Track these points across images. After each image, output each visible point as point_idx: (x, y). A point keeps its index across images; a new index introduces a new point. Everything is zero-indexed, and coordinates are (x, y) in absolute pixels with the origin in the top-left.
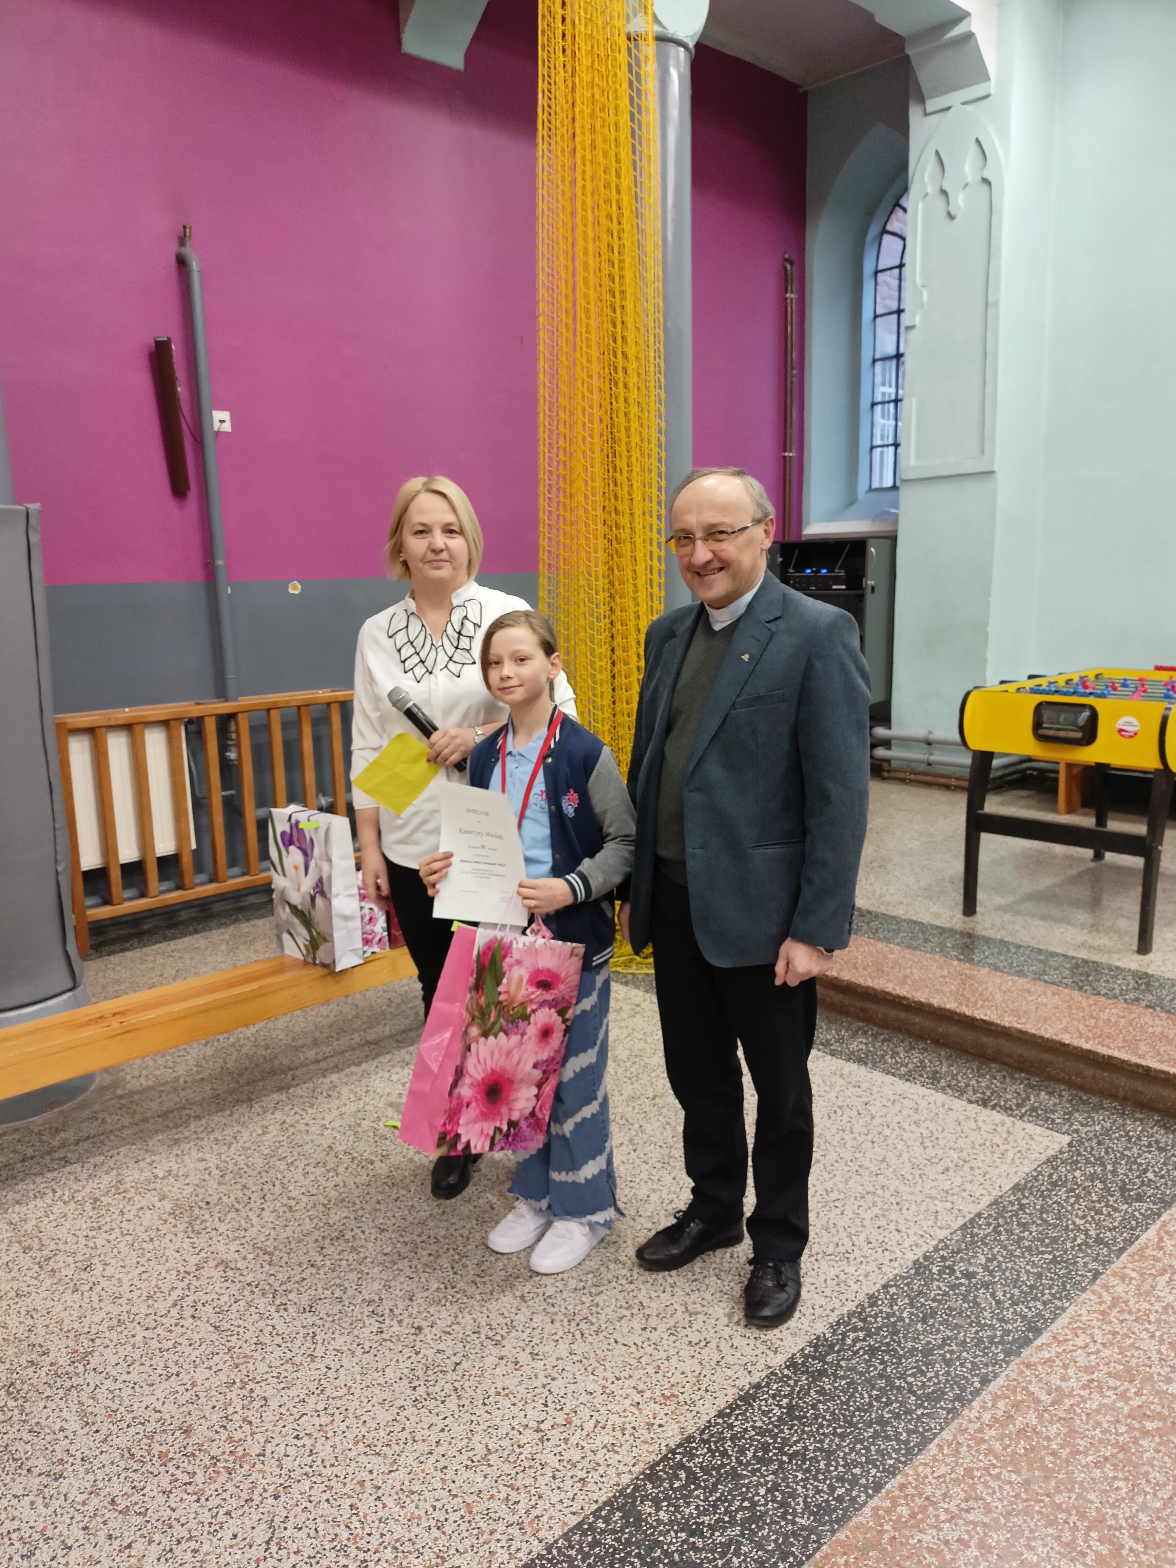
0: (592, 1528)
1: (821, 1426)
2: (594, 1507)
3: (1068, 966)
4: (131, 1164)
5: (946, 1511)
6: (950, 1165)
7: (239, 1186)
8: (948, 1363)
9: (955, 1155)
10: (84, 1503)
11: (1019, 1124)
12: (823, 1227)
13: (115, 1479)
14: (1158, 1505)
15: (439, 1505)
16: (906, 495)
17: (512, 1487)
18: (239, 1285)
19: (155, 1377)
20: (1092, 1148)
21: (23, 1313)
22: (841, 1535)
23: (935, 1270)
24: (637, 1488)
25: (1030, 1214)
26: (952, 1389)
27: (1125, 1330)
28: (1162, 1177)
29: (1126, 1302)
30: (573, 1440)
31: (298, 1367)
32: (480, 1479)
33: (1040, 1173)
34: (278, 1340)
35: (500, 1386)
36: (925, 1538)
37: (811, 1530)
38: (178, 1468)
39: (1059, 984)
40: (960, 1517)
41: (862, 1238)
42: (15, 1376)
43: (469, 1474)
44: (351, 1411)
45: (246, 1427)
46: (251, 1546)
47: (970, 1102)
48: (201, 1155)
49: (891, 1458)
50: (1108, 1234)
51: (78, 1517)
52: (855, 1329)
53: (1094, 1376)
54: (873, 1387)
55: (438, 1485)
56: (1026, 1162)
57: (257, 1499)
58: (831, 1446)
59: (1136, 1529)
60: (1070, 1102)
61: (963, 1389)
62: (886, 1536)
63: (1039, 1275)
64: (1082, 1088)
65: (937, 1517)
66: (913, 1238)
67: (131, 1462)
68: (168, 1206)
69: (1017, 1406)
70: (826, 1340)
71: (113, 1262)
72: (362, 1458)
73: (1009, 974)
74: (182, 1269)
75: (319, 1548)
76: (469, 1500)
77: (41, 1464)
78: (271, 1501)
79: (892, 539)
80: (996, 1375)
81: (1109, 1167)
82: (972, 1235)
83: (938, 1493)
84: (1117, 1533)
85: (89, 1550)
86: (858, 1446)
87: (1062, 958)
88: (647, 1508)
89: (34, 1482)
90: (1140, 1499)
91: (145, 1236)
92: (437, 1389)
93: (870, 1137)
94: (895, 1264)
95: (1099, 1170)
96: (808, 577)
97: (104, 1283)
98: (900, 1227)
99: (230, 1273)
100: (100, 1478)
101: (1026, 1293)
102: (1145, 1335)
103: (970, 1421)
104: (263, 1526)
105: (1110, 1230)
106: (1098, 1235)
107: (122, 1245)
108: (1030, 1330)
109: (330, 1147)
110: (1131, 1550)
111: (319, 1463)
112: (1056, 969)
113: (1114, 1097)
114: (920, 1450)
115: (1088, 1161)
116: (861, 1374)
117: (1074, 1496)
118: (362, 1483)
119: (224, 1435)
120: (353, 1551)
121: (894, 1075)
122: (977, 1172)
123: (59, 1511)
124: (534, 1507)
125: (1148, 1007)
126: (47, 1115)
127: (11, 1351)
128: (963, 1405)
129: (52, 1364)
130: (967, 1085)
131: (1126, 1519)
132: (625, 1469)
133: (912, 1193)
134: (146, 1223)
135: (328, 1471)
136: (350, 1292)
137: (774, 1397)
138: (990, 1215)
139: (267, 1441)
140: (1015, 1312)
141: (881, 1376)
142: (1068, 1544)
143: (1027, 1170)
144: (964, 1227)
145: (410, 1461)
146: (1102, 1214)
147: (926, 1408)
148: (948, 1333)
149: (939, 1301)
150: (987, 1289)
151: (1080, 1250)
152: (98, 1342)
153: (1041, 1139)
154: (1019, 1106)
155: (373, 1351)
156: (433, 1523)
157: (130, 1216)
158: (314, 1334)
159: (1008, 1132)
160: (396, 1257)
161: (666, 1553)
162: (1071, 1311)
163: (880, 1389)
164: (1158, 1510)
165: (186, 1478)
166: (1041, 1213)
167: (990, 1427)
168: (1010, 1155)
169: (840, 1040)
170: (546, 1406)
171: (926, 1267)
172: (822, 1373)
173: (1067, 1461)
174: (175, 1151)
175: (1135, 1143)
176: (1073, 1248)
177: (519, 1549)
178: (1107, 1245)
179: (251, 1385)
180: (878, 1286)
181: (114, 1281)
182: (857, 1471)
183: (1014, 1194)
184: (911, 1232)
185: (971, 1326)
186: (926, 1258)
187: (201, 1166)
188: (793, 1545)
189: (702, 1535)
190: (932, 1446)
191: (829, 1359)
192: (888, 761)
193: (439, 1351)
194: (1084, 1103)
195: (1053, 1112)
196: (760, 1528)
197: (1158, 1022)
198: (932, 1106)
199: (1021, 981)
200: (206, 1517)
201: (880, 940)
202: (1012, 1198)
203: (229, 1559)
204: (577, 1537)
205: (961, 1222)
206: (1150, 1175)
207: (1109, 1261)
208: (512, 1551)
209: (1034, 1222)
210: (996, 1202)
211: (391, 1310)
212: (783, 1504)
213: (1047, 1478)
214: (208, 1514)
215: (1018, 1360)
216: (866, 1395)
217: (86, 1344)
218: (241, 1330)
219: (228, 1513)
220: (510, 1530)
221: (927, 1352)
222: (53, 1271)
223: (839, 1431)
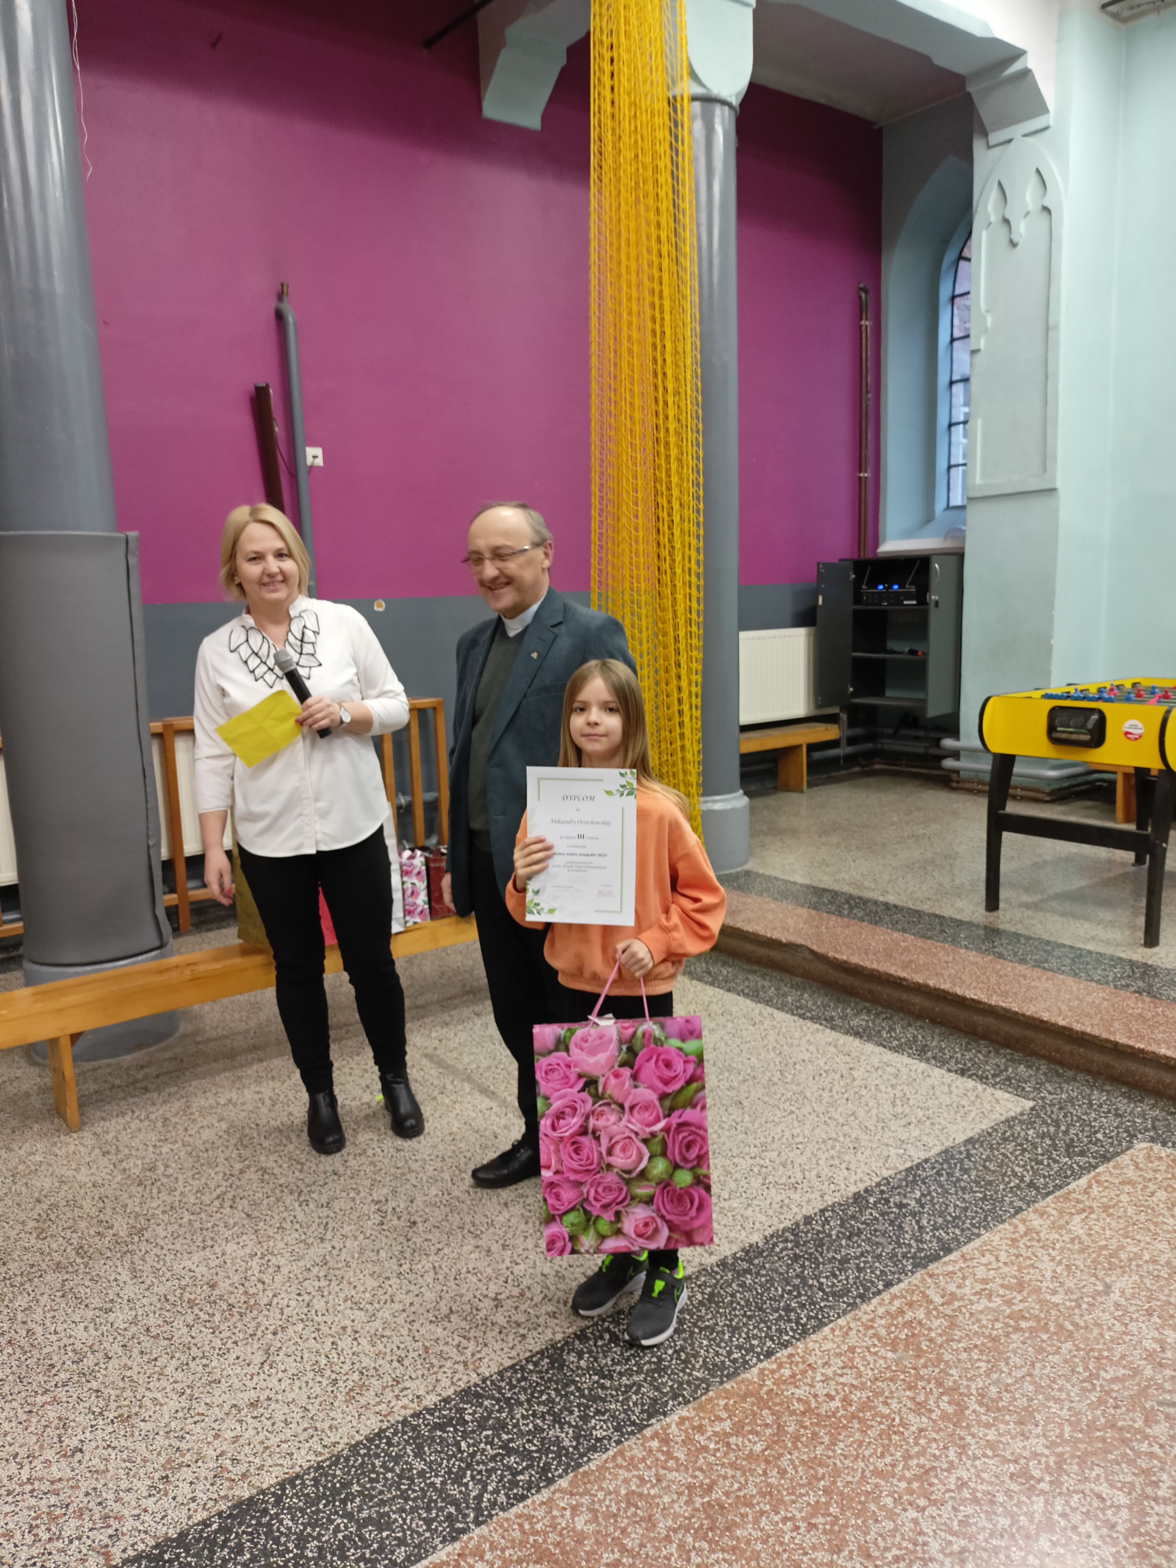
0: (523, 1369)
1: (735, 1309)
2: (528, 1354)
3: (1071, 956)
4: (199, 1094)
5: (823, 1374)
6: (914, 1120)
7: (285, 1113)
8: (860, 1270)
9: (920, 1113)
10: (125, 1329)
11: (990, 1090)
12: (781, 1163)
13: (151, 1315)
14: (1010, 1381)
15: (402, 1346)
16: (973, 513)
17: (465, 1337)
18: (272, 1186)
19: (194, 1248)
20: (1052, 1112)
21: (96, 1198)
22: (727, 1386)
23: (872, 1200)
24: (567, 1343)
25: (974, 1162)
26: (857, 1288)
27: (1029, 1254)
28: (1111, 1138)
29: (1038, 1233)
30: (523, 1308)
31: (309, 1246)
32: (439, 1330)
33: (996, 1130)
34: (297, 1226)
35: (471, 1267)
36: (798, 1391)
37: (703, 1380)
38: (201, 1310)
39: (1059, 971)
40: (832, 1379)
41: (814, 1173)
42: (84, 1242)
43: (432, 1327)
44: (346, 1278)
45: (260, 1286)
46: (249, 1365)
47: (949, 1071)
48: (258, 1089)
49: (787, 1334)
50: (1042, 1180)
51: (119, 1338)
52: (786, 1241)
53: (988, 1287)
54: (788, 1284)
55: (405, 1332)
56: (986, 1121)
57: (259, 1333)
58: (738, 1323)
59: (983, 1396)
60: (1045, 1074)
61: (867, 1289)
62: (765, 1389)
63: (966, 1209)
64: (1061, 1063)
65: (813, 1378)
66: (860, 1175)
67: (166, 1304)
68: (224, 1126)
69: (910, 1305)
70: (758, 1247)
71: (173, 1165)
72: (349, 1312)
73: (1011, 961)
74: (228, 1172)
75: (302, 1369)
76: (427, 1344)
77: (96, 1302)
78: (270, 1336)
79: (959, 556)
80: (900, 1281)
81: (1063, 1128)
82: (915, 1176)
83: (820, 1362)
84: (966, 1399)
85: (125, 1360)
86: (762, 1325)
87: (1067, 949)
88: (573, 1357)
89: (90, 1314)
90: (995, 1376)
91: (202, 1148)
92: (420, 1266)
93: (846, 1096)
94: (837, 1194)
95: (1052, 1129)
96: (880, 593)
97: (164, 1180)
98: (851, 1166)
99: (266, 1177)
100: (140, 1313)
101: (948, 1222)
102: (1046, 1258)
103: (865, 1313)
104: (261, 1352)
105: (1045, 1177)
106: (1031, 1181)
107: (183, 1153)
108: (941, 1250)
109: (368, 1087)
110: (974, 1411)
111: (313, 1312)
112: (1059, 957)
113: (1088, 1071)
114: (814, 1332)
115: (1044, 1122)
116: (782, 1274)
117: (937, 1370)
118: (344, 1328)
119: (241, 1290)
120: (328, 1373)
121: (885, 1047)
122: (937, 1126)
123: (105, 1334)
124: (479, 1352)
125: (1135, 992)
126: (136, 1055)
127: (83, 1224)
128: (864, 1301)
129: (114, 1235)
130: (951, 1057)
131: (977, 1390)
132: (561, 1330)
133: (870, 1141)
134: (204, 1137)
135: (320, 1319)
136: (362, 1195)
137: (700, 1286)
138: (937, 1161)
139: (275, 1296)
140: (934, 1236)
141: (797, 1276)
142: (919, 1404)
143: (984, 1127)
144: (909, 1170)
145: (387, 1315)
146: (1042, 1163)
147: (828, 1301)
148: (868, 1248)
149: (868, 1225)
150: (914, 1217)
151: (1011, 1191)
152: (152, 1221)
153: (1006, 1103)
154: (994, 1076)
155: (373, 1238)
156: (395, 1358)
157: (193, 1132)
158: (327, 1223)
159: (977, 1097)
160: (406, 1170)
161: (578, 1389)
162: (986, 1236)
163: (794, 1286)
164: (1008, 1385)
165: (207, 1317)
166: (985, 1161)
167: (881, 1318)
168: (973, 1114)
169: (844, 1017)
170: (506, 1282)
171: (864, 1198)
172: (749, 1271)
173: (941, 1346)
174: (237, 1085)
175: (1095, 1110)
176: (1004, 1190)
177: (460, 1379)
178: (1037, 1189)
179: (270, 1257)
180: (817, 1210)
181: (172, 1179)
182: (755, 1342)
183: (965, 1145)
184: (859, 1171)
185: (890, 1243)
186: (866, 1190)
187: (257, 1097)
188: (685, 1389)
189: (611, 1378)
190: (826, 1330)
191: (756, 1261)
192: (957, 772)
193: (426, 1240)
194: (1059, 1075)
195: (1026, 1082)
196: (660, 1376)
197: (1140, 1005)
198: (913, 1074)
199: (1021, 968)
200: (217, 1343)
201: (898, 930)
202: (963, 1149)
203: (230, 1372)
204: (509, 1374)
205: (908, 1164)
206: (1100, 1136)
207: (1034, 1202)
208: (455, 1380)
209: (976, 1168)
210: (946, 1151)
211: (394, 1209)
212: (686, 1362)
213: (919, 1357)
214: (219, 1342)
215: (923, 1271)
216: (780, 1289)
217: (143, 1222)
218: (268, 1218)
219: (236, 1343)
220: (456, 1366)
221: (845, 1260)
222: (124, 1170)
223: (749, 1313)
